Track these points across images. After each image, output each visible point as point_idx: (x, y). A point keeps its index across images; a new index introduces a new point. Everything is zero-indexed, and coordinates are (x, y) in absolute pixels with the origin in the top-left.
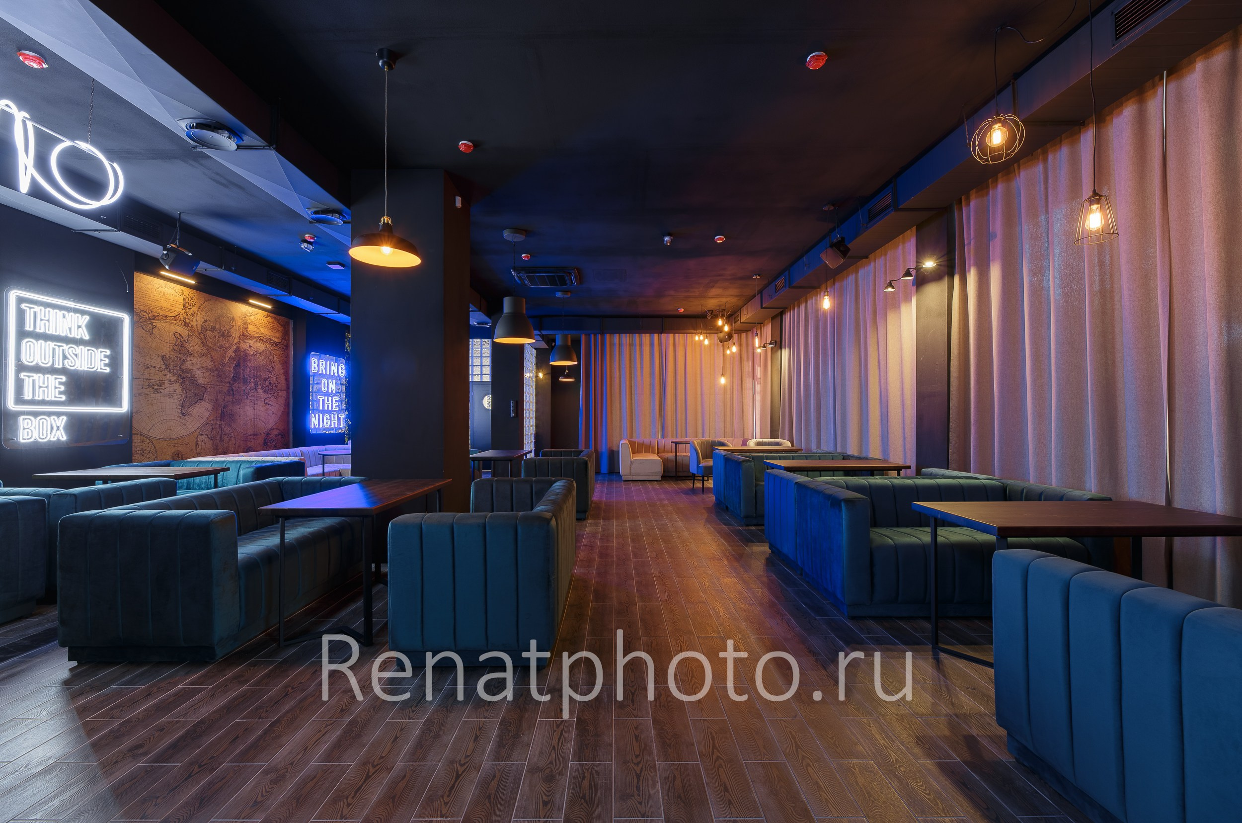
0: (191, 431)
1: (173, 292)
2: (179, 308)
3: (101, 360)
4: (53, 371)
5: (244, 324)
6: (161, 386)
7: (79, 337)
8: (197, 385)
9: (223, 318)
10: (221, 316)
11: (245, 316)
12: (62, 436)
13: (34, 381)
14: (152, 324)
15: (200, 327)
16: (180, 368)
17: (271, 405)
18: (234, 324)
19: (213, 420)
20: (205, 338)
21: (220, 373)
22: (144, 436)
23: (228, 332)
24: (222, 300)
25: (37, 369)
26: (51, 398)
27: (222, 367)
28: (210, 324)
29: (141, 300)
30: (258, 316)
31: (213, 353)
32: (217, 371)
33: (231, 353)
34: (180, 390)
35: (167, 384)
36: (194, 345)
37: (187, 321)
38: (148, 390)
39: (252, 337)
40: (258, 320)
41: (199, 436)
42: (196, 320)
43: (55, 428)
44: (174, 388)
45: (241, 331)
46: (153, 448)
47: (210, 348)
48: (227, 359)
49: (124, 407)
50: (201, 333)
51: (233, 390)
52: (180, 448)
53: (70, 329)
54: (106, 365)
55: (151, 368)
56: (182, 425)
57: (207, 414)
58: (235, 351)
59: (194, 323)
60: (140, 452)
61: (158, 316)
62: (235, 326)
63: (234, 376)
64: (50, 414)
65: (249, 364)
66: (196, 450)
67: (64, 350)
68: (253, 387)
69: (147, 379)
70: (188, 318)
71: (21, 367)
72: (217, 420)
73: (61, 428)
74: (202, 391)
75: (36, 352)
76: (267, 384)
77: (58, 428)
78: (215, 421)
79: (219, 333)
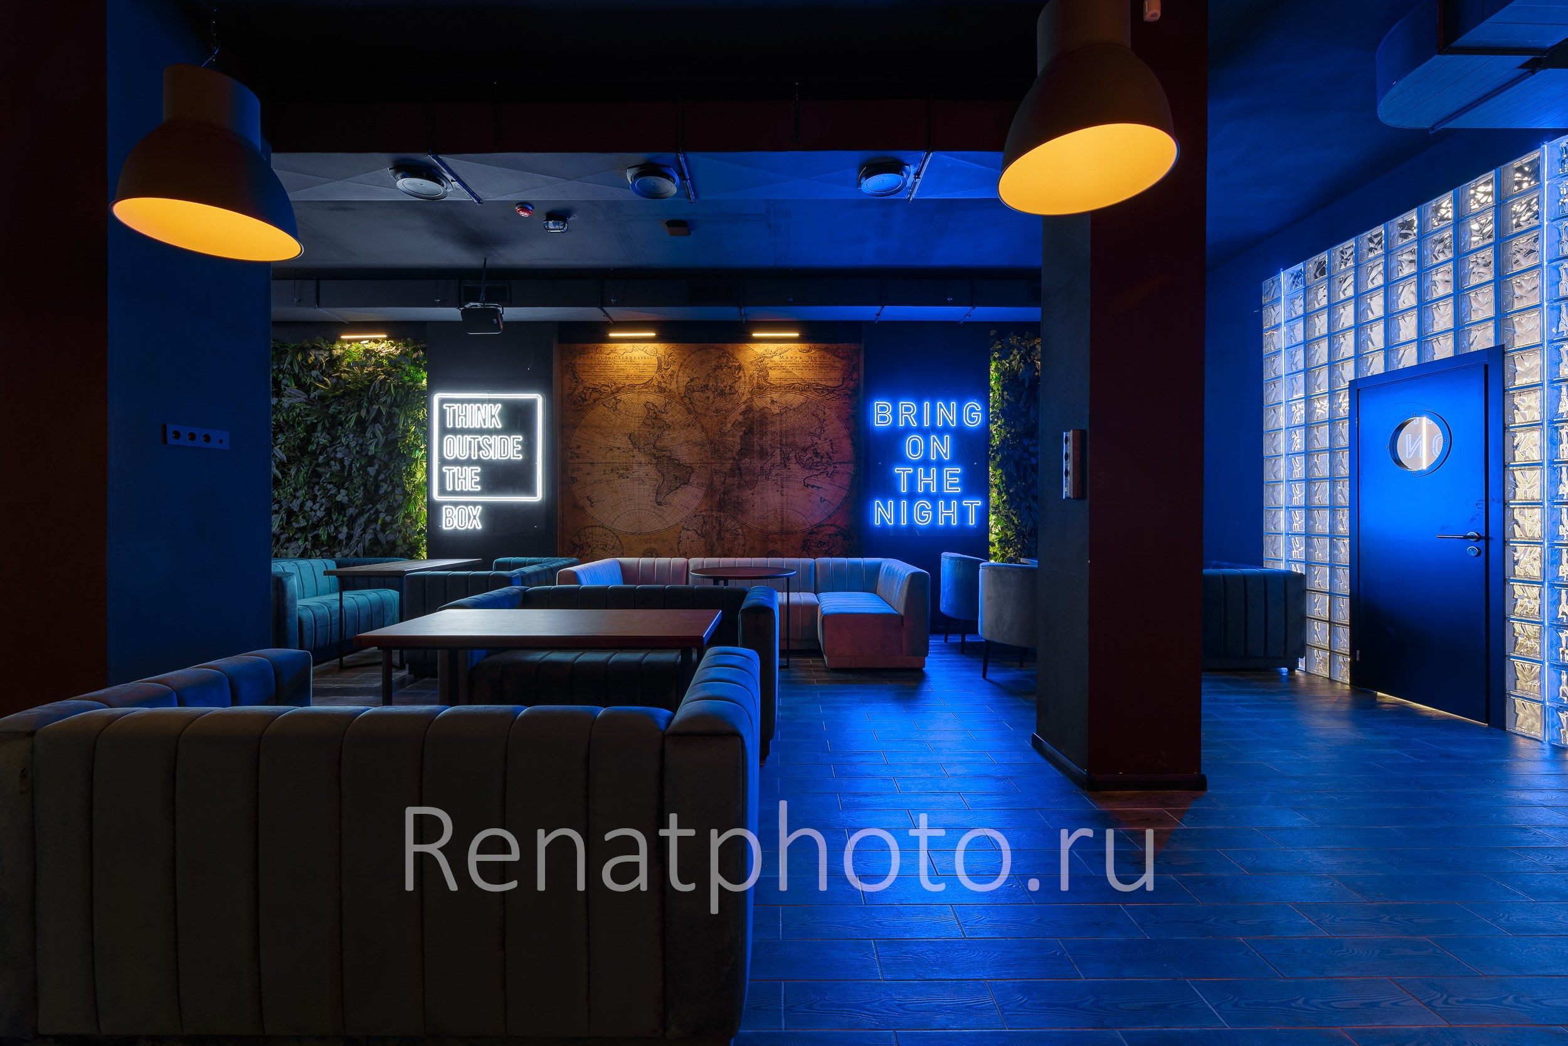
0: (670, 525)
2: (651, 372)
3: (515, 448)
4: (469, 462)
6: (627, 470)
7: (492, 427)
8: (679, 465)
9: (722, 370)
10: (720, 367)
11: (763, 357)
12: (477, 525)
13: (454, 474)
14: (615, 398)
15: (682, 390)
16: (654, 446)
17: (818, 488)
18: (741, 374)
19: (706, 510)
20: (692, 403)
21: (717, 447)
22: (606, 528)
23: (731, 387)
25: (457, 462)
26: (468, 488)
27: (719, 438)
28: (699, 383)
29: (601, 374)
30: (789, 354)
31: (705, 421)
32: (715, 446)
33: (736, 416)
34: (653, 472)
35: (635, 467)
36: (675, 414)
37: (663, 385)
39: (774, 388)
40: (789, 359)
41: (684, 532)
42: (677, 382)
43: (472, 517)
44: (645, 471)
45: (755, 382)
46: (618, 542)
47: (700, 414)
48: (729, 425)
49: (538, 497)
50: (685, 396)
51: (739, 469)
52: (654, 546)
53: (484, 420)
54: (518, 452)
55: (614, 449)
56: (657, 516)
57: (695, 503)
58: (744, 413)
59: (673, 386)
60: (602, 547)
61: (623, 387)
62: (743, 379)
63: (741, 449)
64: (467, 504)
65: (771, 428)
66: (679, 549)
67: (478, 442)
68: (779, 462)
69: (610, 463)
70: (665, 382)
71: (443, 462)
72: (712, 511)
73: (477, 517)
74: (687, 472)
75: (455, 447)
76: (809, 455)
77: (475, 517)
78: (709, 513)
79: (713, 392)
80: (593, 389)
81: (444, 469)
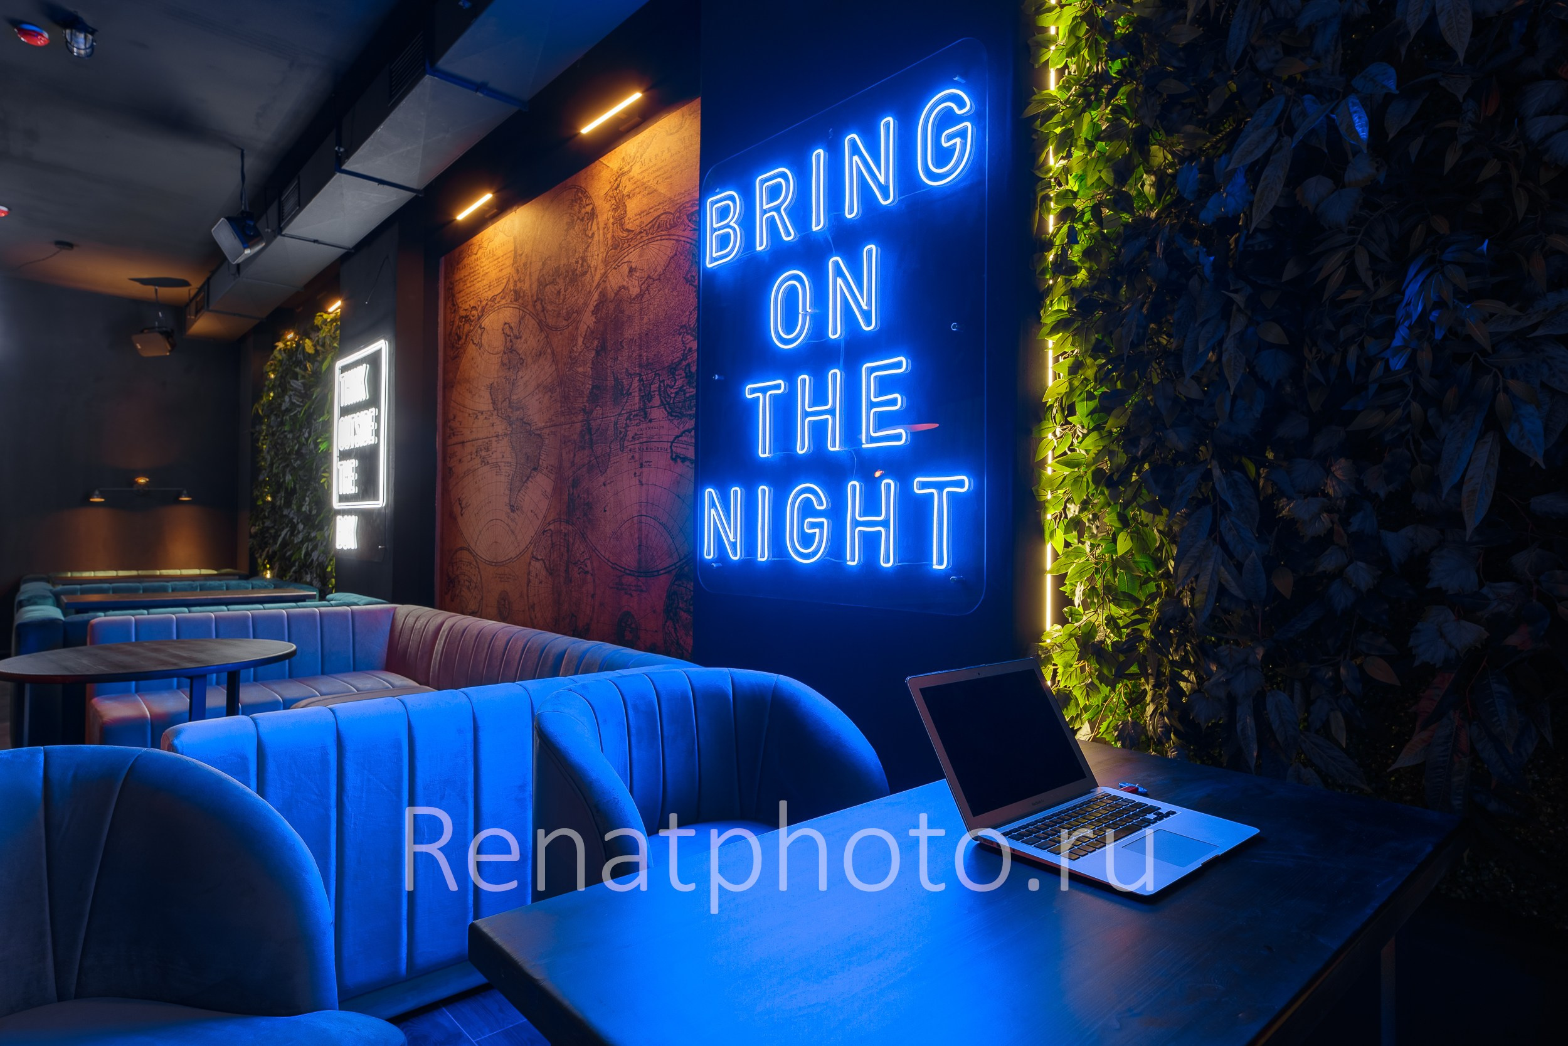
0: (521, 549)
5: (619, 206)
6: (488, 450)
8: (530, 434)
9: (573, 229)
11: (621, 180)
14: (480, 327)
18: (594, 227)
19: (554, 521)
20: (544, 310)
21: (567, 390)
22: (471, 553)
23: (585, 259)
27: (569, 369)
29: (471, 289)
30: (652, 151)
31: (556, 340)
32: (565, 388)
33: (587, 319)
34: (509, 454)
35: (494, 444)
36: (528, 337)
37: (518, 285)
38: (476, 460)
39: (633, 238)
41: (533, 563)
42: (530, 275)
44: (502, 450)
45: (610, 235)
46: (479, 578)
47: (551, 329)
48: (580, 341)
49: (381, 500)
50: (537, 300)
52: (507, 587)
55: (479, 415)
56: (510, 532)
57: (544, 505)
58: (596, 309)
59: (527, 285)
60: (468, 583)
61: (487, 304)
62: (596, 237)
66: (528, 596)
67: (355, 423)
68: (637, 407)
69: (476, 439)
71: (338, 455)
72: (560, 521)
73: (354, 533)
74: (537, 447)
75: (344, 433)
76: (679, 383)
78: (557, 525)
80: (465, 318)
81: (339, 465)
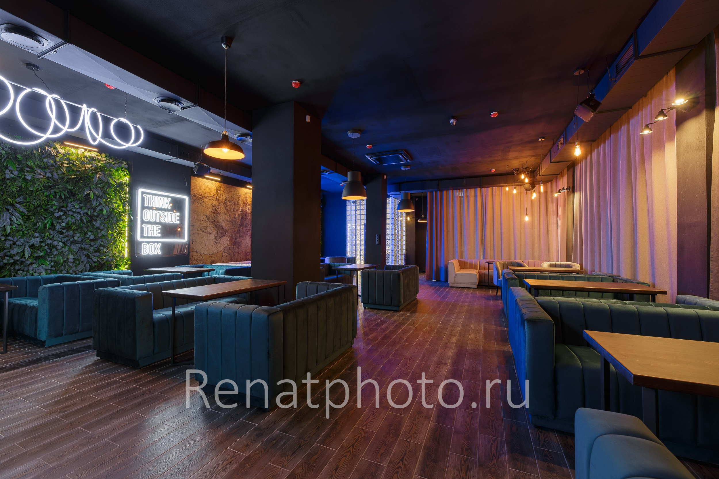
0: (219, 251)
1: (211, 185)
2: (214, 192)
3: (176, 218)
4: (156, 223)
5: (246, 198)
6: (206, 229)
7: (166, 208)
8: (222, 229)
10: (234, 195)
11: (246, 194)
12: (159, 252)
13: (148, 228)
14: (202, 200)
15: (224, 201)
16: (215, 220)
18: (240, 198)
19: (230, 245)
20: (226, 206)
22: (198, 253)
23: (238, 202)
24: (235, 187)
25: (149, 223)
26: (155, 235)
27: (234, 219)
28: (229, 199)
29: (197, 190)
31: (230, 213)
32: (232, 222)
33: (239, 212)
34: (214, 231)
35: (208, 228)
36: (221, 210)
37: (218, 198)
38: (200, 231)
39: (249, 204)
41: (223, 253)
42: (222, 197)
43: (156, 249)
44: (212, 230)
45: (244, 201)
46: (202, 258)
47: (229, 210)
48: (237, 215)
49: (185, 240)
51: (240, 231)
52: (214, 259)
53: (163, 204)
54: (178, 220)
55: (201, 221)
56: (215, 248)
58: (241, 212)
59: (221, 199)
61: (205, 196)
63: (240, 224)
64: (154, 242)
65: (248, 218)
66: (222, 260)
67: (160, 214)
69: (199, 226)
70: (218, 197)
71: (143, 222)
72: (232, 245)
73: (159, 249)
74: (225, 231)
75: (149, 216)
77: (158, 249)
78: (231, 246)
79: (233, 203)
80: (194, 195)
81: (143, 225)
